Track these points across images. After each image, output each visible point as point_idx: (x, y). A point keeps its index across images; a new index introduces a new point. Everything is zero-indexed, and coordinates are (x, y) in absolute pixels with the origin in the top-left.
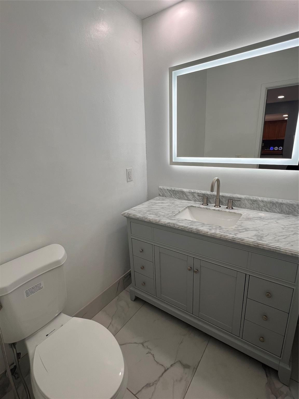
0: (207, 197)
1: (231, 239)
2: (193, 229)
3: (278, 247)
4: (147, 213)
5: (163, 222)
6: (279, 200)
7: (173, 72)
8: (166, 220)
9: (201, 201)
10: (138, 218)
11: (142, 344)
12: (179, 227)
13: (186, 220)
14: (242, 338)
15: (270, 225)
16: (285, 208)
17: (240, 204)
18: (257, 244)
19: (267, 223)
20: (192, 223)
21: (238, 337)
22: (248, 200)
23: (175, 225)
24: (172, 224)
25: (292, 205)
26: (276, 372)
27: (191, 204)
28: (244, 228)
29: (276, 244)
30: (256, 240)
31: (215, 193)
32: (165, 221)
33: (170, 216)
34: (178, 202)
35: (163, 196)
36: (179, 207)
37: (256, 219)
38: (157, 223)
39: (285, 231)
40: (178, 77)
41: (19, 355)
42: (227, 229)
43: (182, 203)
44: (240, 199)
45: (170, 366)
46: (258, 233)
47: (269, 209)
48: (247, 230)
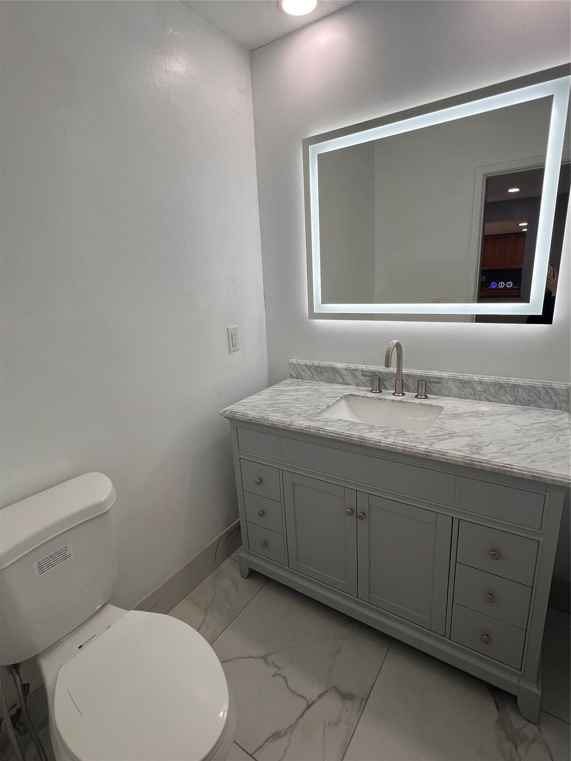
0: (379, 377)
1: (424, 453)
2: (353, 437)
3: (509, 465)
4: (268, 409)
5: (298, 426)
6: (510, 380)
7: (310, 147)
8: (303, 422)
9: (368, 384)
10: (251, 420)
11: (264, 658)
12: (327, 435)
13: (341, 420)
14: (450, 639)
15: (494, 425)
16: (522, 394)
17: (440, 389)
18: (471, 460)
19: (489, 422)
20: (351, 426)
21: (442, 637)
22: (455, 381)
23: (320, 431)
24: (313, 429)
25: (535, 387)
26: (514, 698)
27: (351, 390)
28: (447, 432)
29: (504, 459)
30: (469, 454)
31: (393, 369)
32: (301, 423)
33: (311, 415)
34: (325, 388)
35: (299, 377)
36: (329, 397)
37: (470, 416)
38: (286, 428)
39: (521, 436)
40: (321, 157)
41: (26, 687)
42: (415, 436)
43: (333, 390)
44: (440, 379)
45: (317, 696)
46: (473, 440)
47: (494, 397)
48: (451, 435)
